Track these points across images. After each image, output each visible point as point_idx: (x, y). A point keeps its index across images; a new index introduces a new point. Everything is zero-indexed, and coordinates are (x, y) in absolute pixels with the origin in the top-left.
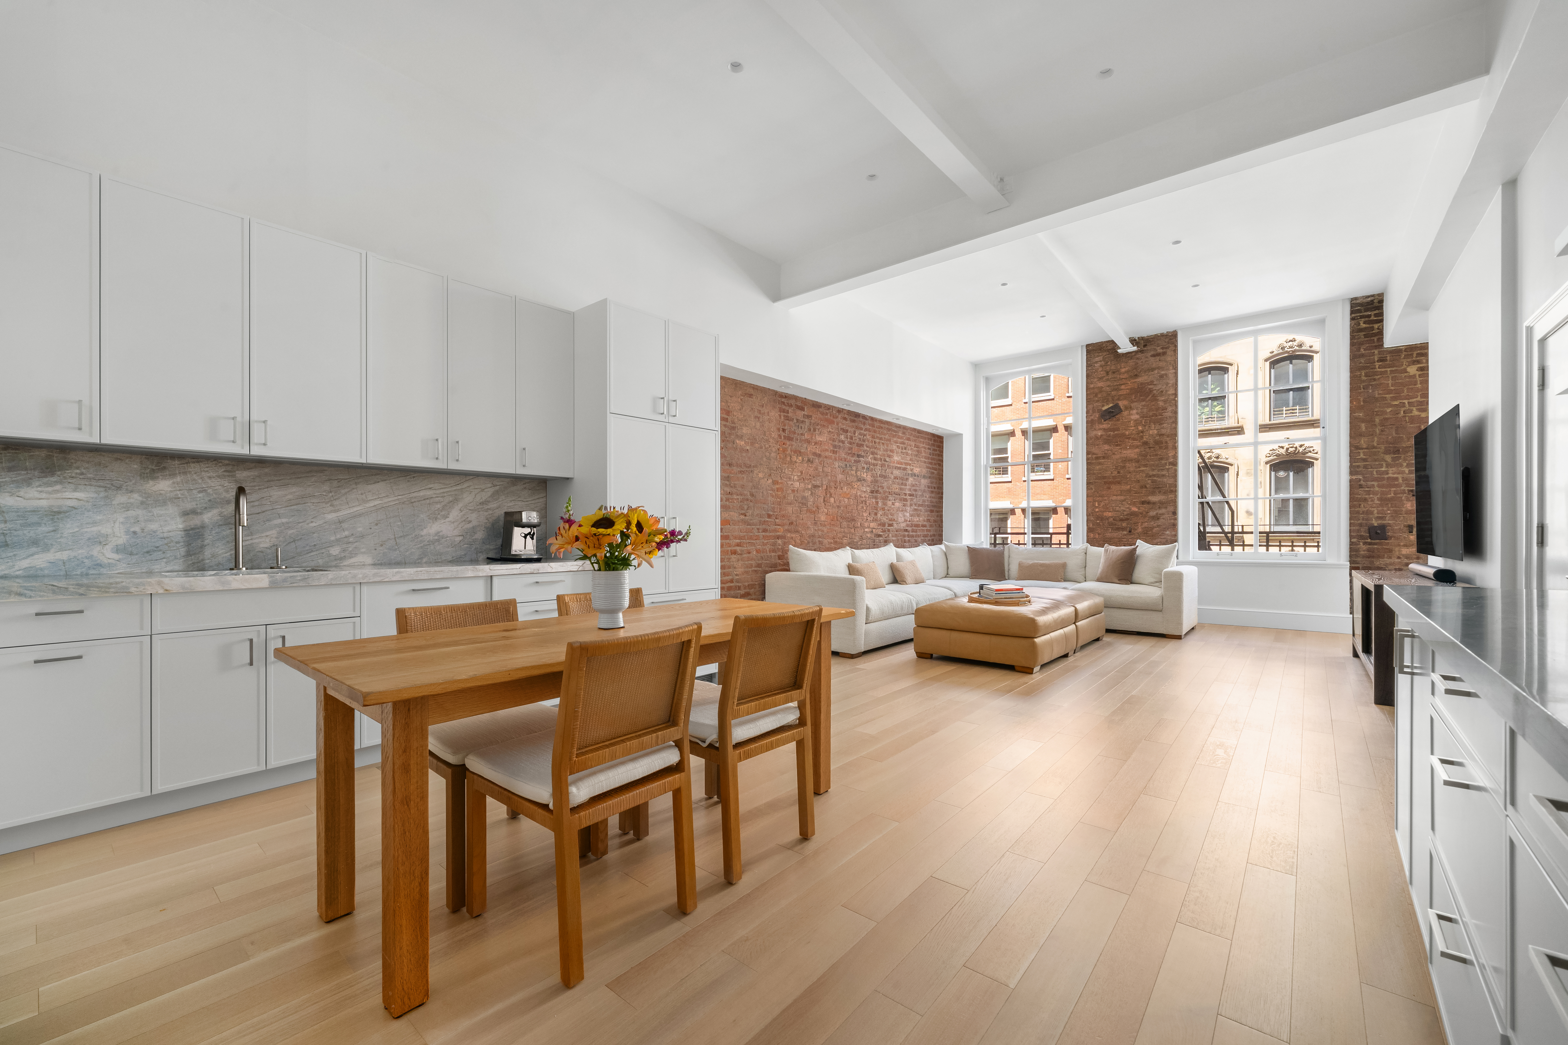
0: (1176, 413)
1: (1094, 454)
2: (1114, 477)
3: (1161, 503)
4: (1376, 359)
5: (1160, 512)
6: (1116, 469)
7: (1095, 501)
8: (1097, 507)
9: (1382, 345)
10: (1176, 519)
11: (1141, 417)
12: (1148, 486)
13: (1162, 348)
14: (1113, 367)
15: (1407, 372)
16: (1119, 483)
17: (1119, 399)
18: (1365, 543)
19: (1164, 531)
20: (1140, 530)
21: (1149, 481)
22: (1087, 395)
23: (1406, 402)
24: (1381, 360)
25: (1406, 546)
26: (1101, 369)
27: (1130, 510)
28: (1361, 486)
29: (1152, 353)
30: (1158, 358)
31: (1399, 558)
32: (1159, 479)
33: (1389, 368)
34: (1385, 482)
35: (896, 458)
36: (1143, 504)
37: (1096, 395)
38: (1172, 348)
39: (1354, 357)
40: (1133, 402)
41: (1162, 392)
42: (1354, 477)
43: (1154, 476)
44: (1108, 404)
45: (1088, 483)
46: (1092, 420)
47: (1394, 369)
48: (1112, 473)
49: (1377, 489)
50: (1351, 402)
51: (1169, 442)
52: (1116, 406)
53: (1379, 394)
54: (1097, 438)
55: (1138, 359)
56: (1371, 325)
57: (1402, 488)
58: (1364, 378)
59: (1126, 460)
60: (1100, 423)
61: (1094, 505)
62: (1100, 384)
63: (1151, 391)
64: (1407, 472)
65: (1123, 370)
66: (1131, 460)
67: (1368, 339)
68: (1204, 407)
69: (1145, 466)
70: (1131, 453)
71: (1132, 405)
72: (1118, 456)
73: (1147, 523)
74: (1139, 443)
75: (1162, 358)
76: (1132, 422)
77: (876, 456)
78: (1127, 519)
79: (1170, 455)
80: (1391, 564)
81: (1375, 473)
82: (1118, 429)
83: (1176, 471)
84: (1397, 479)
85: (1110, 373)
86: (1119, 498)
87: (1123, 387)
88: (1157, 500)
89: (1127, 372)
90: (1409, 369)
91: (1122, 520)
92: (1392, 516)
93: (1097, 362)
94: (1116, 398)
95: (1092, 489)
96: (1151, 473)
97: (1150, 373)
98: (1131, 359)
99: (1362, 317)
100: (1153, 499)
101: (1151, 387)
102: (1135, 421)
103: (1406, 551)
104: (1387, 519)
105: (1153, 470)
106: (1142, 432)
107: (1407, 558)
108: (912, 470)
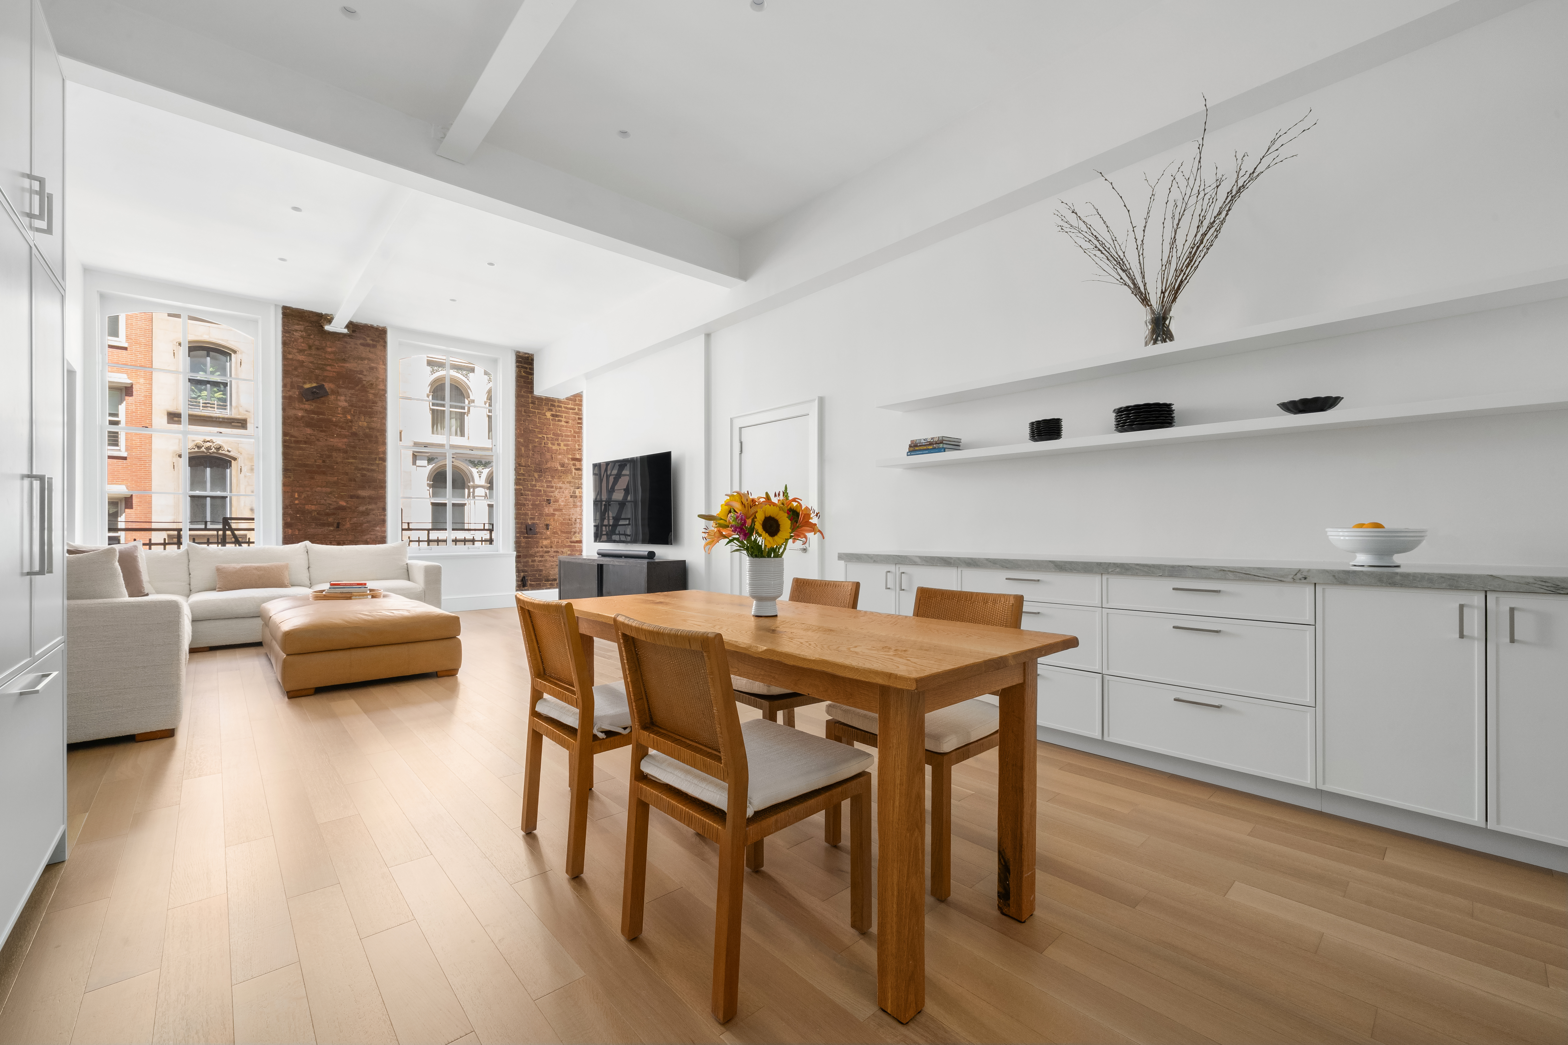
0: (385, 408)
1: (292, 436)
2: (319, 467)
3: (370, 498)
4: (530, 401)
5: (370, 507)
6: (320, 457)
7: (293, 492)
8: (296, 499)
9: (532, 392)
10: (385, 515)
11: (349, 406)
12: (357, 479)
13: (372, 340)
14: (317, 343)
15: (545, 416)
16: (324, 473)
17: (324, 380)
18: (524, 537)
19: (373, 526)
20: (348, 525)
21: (358, 475)
22: (284, 364)
23: (545, 436)
24: (533, 403)
25: (546, 539)
26: (301, 340)
27: (338, 503)
28: (522, 494)
29: (362, 341)
30: (368, 349)
31: (542, 547)
32: (367, 474)
33: (537, 410)
36: (351, 498)
37: (295, 369)
38: (382, 343)
39: (518, 396)
41: (372, 384)
42: (518, 487)
43: (363, 469)
44: (311, 383)
46: (290, 396)
47: (539, 411)
48: (315, 461)
49: (530, 497)
50: (516, 429)
51: (379, 437)
52: (321, 387)
53: (532, 427)
54: (297, 418)
55: (348, 343)
56: (527, 375)
58: (523, 414)
59: (334, 449)
60: (301, 401)
61: (292, 496)
62: (301, 357)
63: (360, 380)
64: (546, 486)
65: (329, 350)
66: (338, 450)
67: (525, 385)
68: (201, 391)
69: (354, 458)
70: (338, 442)
71: (340, 390)
72: (321, 443)
73: (356, 519)
74: (347, 433)
75: (372, 350)
76: (339, 409)
78: (334, 514)
80: (538, 552)
81: (529, 485)
82: (323, 414)
83: (385, 468)
84: (540, 491)
85: (313, 348)
86: (324, 489)
87: (329, 368)
88: (367, 495)
89: (334, 353)
90: (546, 414)
91: (328, 515)
92: (538, 517)
93: (296, 331)
94: (320, 378)
95: (290, 477)
96: (361, 466)
97: (359, 362)
98: (339, 340)
99: (523, 367)
100: (363, 493)
101: (361, 376)
102: (343, 408)
103: (545, 542)
104: (536, 519)
105: (362, 463)
106: (351, 421)
107: (546, 547)
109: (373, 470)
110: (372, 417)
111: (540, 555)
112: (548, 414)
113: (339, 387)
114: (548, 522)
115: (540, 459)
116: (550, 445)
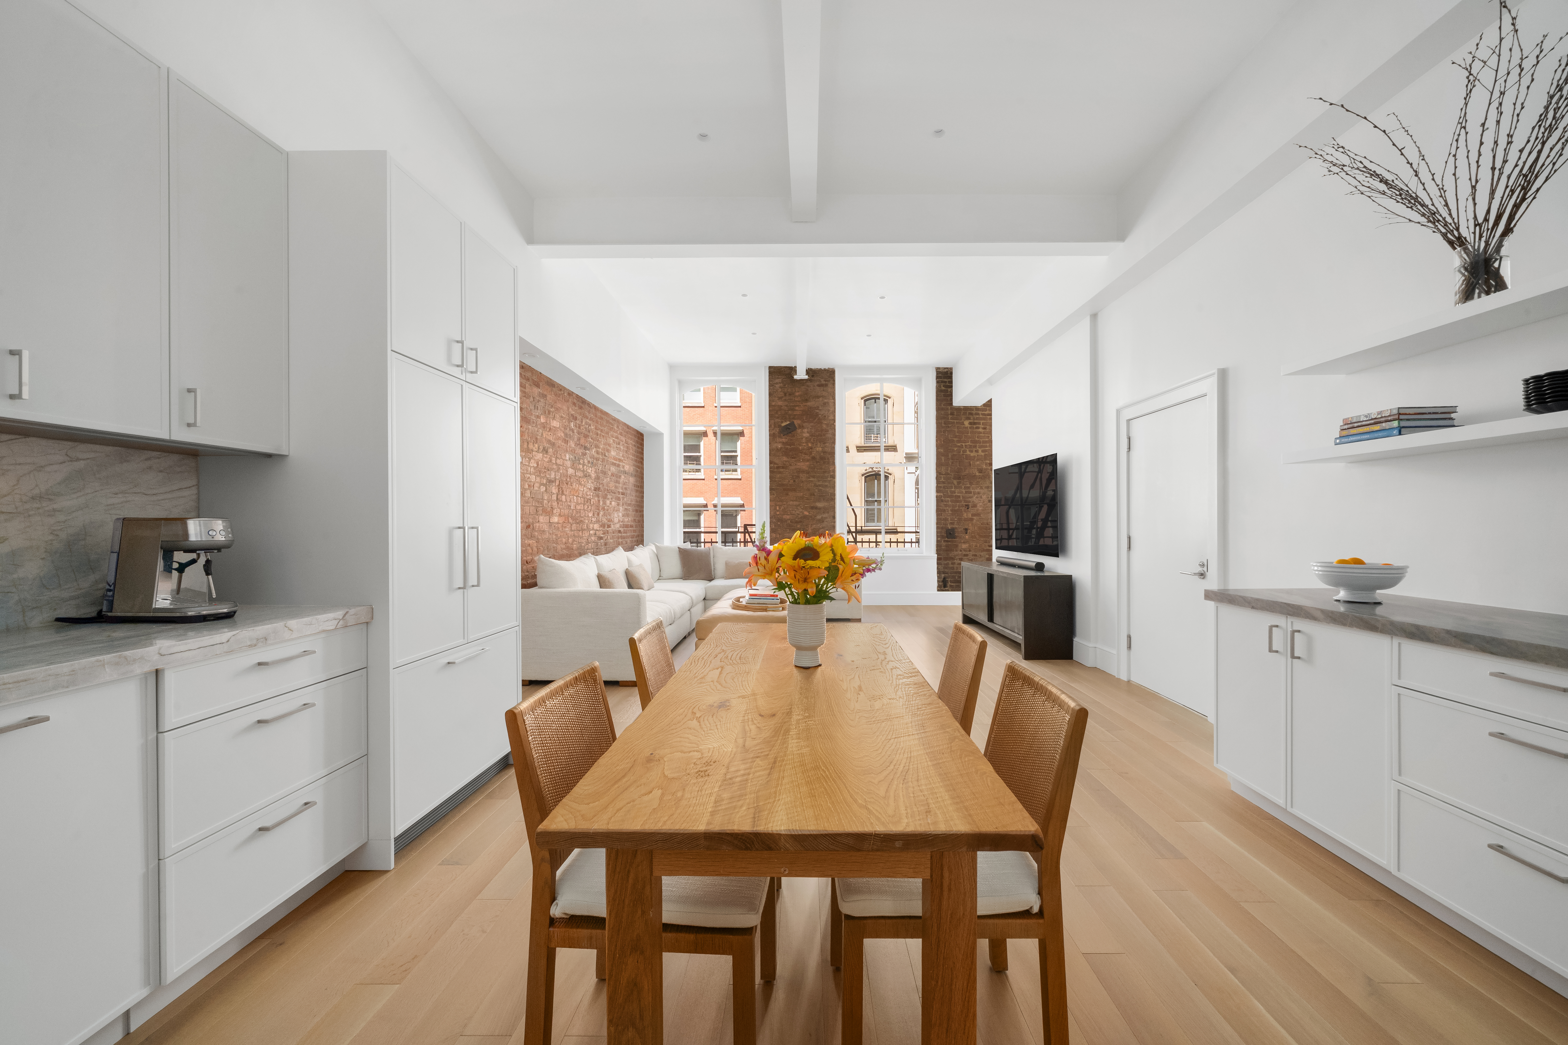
0: (834, 435)
1: (775, 464)
2: (791, 485)
3: (824, 509)
4: (949, 413)
5: (824, 516)
6: (792, 478)
7: (776, 506)
8: (778, 511)
9: (952, 404)
10: (835, 522)
11: (810, 436)
12: (815, 494)
13: (825, 381)
14: (788, 390)
15: (964, 424)
16: (795, 490)
17: (794, 418)
18: (944, 541)
21: (817, 490)
22: (770, 411)
23: (964, 444)
24: (952, 414)
25: (964, 543)
26: (780, 390)
27: (803, 513)
28: (942, 501)
29: (818, 383)
30: (822, 389)
31: (961, 551)
32: (823, 489)
34: (954, 499)
35: (613, 453)
36: (812, 509)
37: (777, 413)
38: (832, 382)
39: (938, 409)
40: (805, 422)
41: (825, 416)
42: (939, 494)
43: (820, 486)
44: (786, 421)
45: (771, 489)
46: (774, 433)
47: (958, 421)
48: (789, 482)
49: (950, 503)
50: (937, 441)
51: (829, 459)
52: (792, 424)
53: (951, 437)
54: (778, 450)
55: (808, 386)
56: (946, 389)
57: (962, 503)
58: (943, 425)
59: (800, 471)
60: (780, 437)
61: (775, 509)
62: (780, 403)
63: (817, 414)
64: (964, 492)
65: (797, 394)
66: (803, 472)
67: (945, 398)
69: (814, 477)
70: (803, 465)
71: (804, 425)
72: (792, 468)
73: (815, 526)
74: (809, 458)
75: (825, 389)
76: (804, 439)
77: (598, 449)
78: (801, 522)
79: (831, 469)
80: (957, 555)
81: (949, 492)
82: (793, 444)
83: (834, 482)
84: (959, 496)
85: (787, 394)
86: (795, 503)
87: (797, 408)
88: (822, 506)
89: (800, 396)
91: (797, 522)
92: (957, 522)
93: (777, 383)
94: (792, 417)
95: (774, 494)
96: (817, 483)
97: (816, 400)
98: (803, 385)
99: (942, 382)
100: (819, 505)
101: (818, 411)
102: (807, 438)
103: (964, 546)
104: (955, 524)
105: (819, 481)
106: (811, 448)
107: (965, 550)
108: (623, 467)
109: (826, 486)
110: (824, 443)
111: (959, 558)
112: (966, 423)
114: (966, 527)
115: (958, 467)
116: (968, 453)
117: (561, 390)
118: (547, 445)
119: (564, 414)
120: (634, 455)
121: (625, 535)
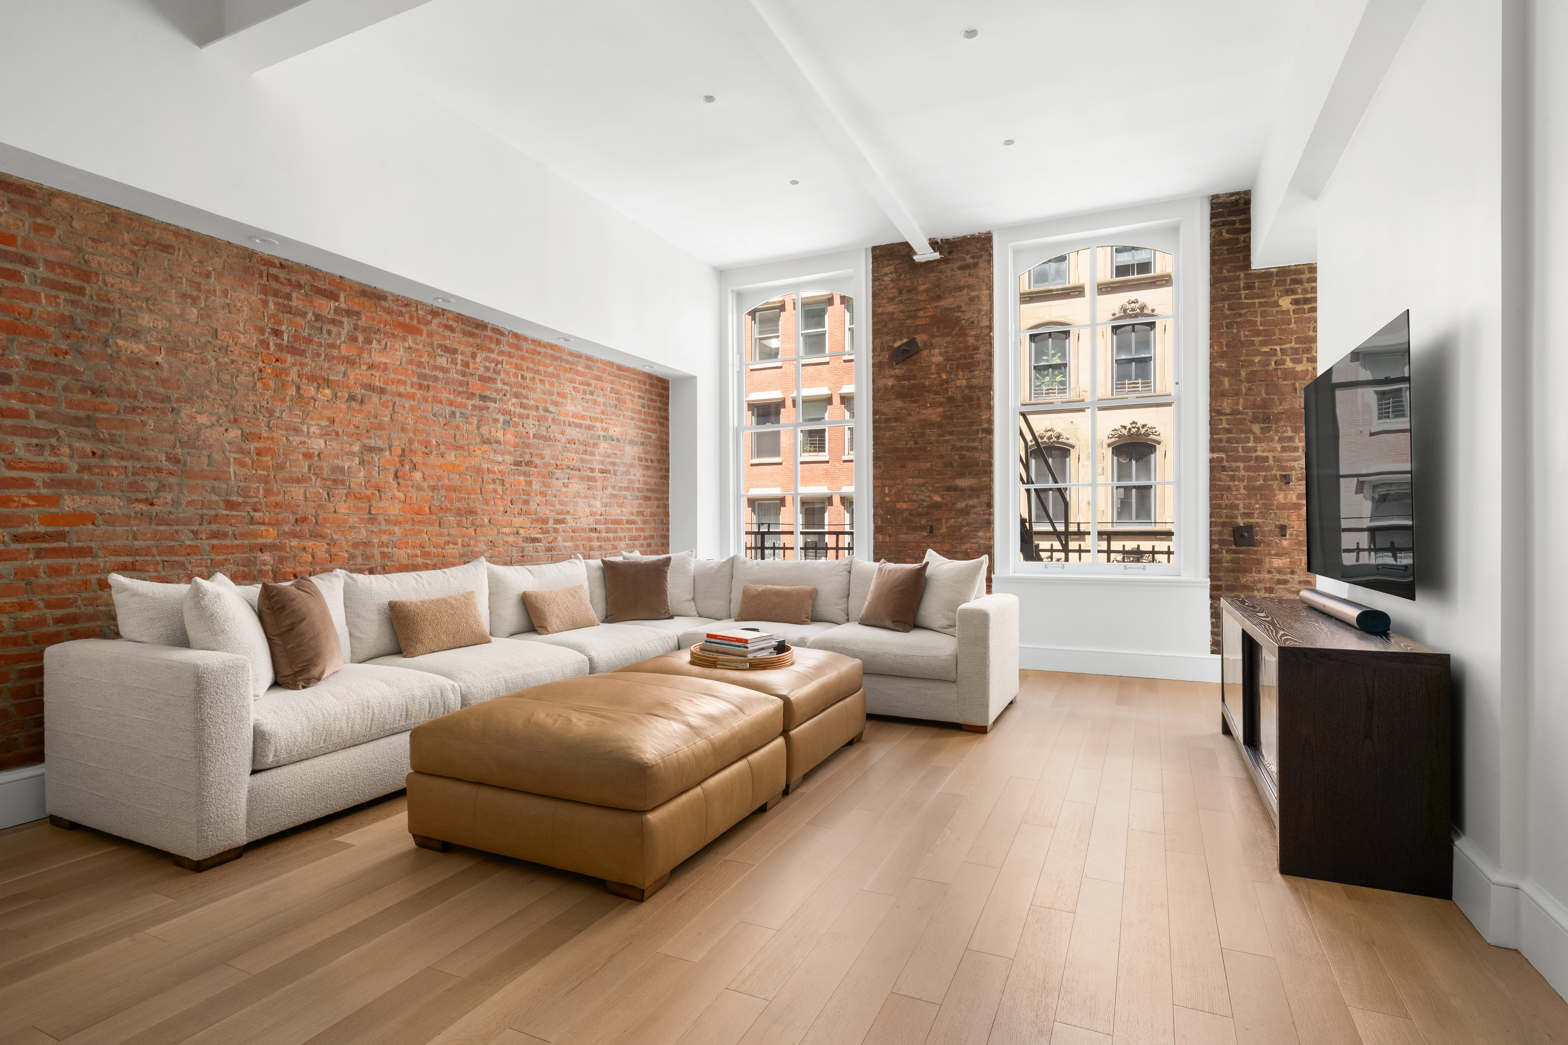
0: (990, 354)
1: (883, 414)
2: (910, 450)
3: (972, 489)
4: (1242, 285)
5: (971, 502)
6: (912, 437)
7: (884, 486)
8: (887, 495)
9: (1249, 265)
10: (991, 514)
11: (945, 360)
12: (955, 464)
13: (973, 257)
14: (908, 283)
15: (1279, 306)
16: (916, 458)
17: (915, 332)
18: (1228, 551)
19: (975, 531)
20: (944, 530)
21: (956, 457)
22: (874, 323)
23: (1278, 348)
24: (1248, 287)
25: (1278, 555)
26: (891, 285)
27: (931, 499)
28: (1224, 469)
29: (959, 264)
30: (967, 272)
31: (1269, 572)
32: (968, 454)
33: (1258, 298)
34: (1252, 463)
35: (571, 408)
36: (948, 491)
37: (885, 326)
38: (985, 257)
39: (1216, 281)
41: (973, 322)
42: (1215, 455)
43: (962, 448)
44: (901, 339)
45: (876, 458)
46: (880, 362)
47: (1263, 300)
48: (906, 444)
49: (1242, 473)
50: (1211, 346)
51: (982, 398)
52: (912, 342)
53: (1246, 336)
54: (887, 390)
55: (941, 272)
56: (1235, 236)
57: (1273, 472)
58: (1227, 312)
59: (927, 424)
60: (891, 367)
61: (883, 492)
62: (891, 308)
63: (958, 320)
64: (1279, 449)
65: (922, 288)
66: (932, 424)
67: (1232, 255)
69: (951, 433)
70: (932, 414)
71: (934, 341)
72: (913, 419)
73: (953, 520)
74: (942, 400)
75: (973, 271)
76: (933, 367)
77: (525, 401)
78: (927, 514)
79: (983, 418)
80: (1260, 581)
81: (1240, 450)
82: (914, 377)
83: (991, 442)
84: (1266, 459)
85: (904, 291)
86: (916, 481)
87: (921, 314)
88: (966, 485)
89: (927, 291)
90: (1281, 302)
91: (920, 515)
92: (1261, 513)
93: (886, 274)
94: (912, 329)
95: (880, 467)
96: (959, 444)
97: (957, 294)
98: (932, 271)
99: (1224, 223)
100: (962, 483)
101: (958, 314)
102: (938, 365)
103: (1277, 562)
104: (1256, 515)
105: (961, 440)
106: (947, 382)
107: (1280, 571)
108: (606, 430)
109: (974, 449)
110: (971, 371)
111: (1266, 588)
112: (1285, 303)
113: (933, 336)
114: (1285, 522)
115: (1264, 395)
116: (1289, 364)
117: (406, 305)
118: (359, 392)
119: (417, 344)
120: (633, 411)
121: (611, 535)
